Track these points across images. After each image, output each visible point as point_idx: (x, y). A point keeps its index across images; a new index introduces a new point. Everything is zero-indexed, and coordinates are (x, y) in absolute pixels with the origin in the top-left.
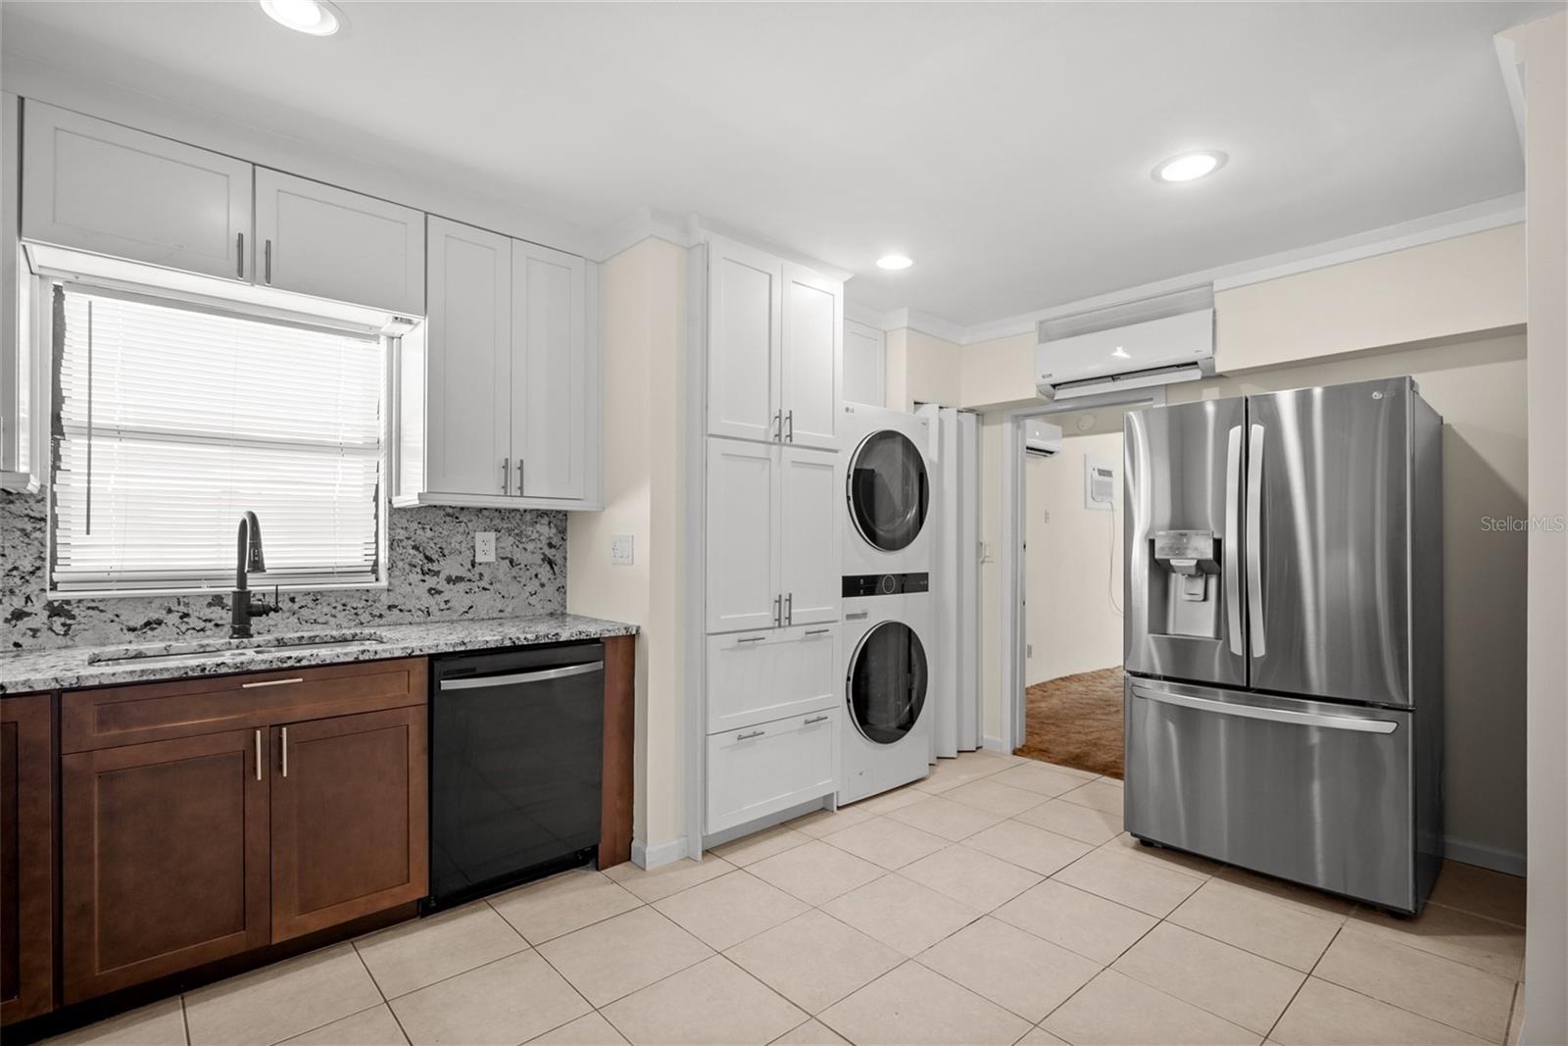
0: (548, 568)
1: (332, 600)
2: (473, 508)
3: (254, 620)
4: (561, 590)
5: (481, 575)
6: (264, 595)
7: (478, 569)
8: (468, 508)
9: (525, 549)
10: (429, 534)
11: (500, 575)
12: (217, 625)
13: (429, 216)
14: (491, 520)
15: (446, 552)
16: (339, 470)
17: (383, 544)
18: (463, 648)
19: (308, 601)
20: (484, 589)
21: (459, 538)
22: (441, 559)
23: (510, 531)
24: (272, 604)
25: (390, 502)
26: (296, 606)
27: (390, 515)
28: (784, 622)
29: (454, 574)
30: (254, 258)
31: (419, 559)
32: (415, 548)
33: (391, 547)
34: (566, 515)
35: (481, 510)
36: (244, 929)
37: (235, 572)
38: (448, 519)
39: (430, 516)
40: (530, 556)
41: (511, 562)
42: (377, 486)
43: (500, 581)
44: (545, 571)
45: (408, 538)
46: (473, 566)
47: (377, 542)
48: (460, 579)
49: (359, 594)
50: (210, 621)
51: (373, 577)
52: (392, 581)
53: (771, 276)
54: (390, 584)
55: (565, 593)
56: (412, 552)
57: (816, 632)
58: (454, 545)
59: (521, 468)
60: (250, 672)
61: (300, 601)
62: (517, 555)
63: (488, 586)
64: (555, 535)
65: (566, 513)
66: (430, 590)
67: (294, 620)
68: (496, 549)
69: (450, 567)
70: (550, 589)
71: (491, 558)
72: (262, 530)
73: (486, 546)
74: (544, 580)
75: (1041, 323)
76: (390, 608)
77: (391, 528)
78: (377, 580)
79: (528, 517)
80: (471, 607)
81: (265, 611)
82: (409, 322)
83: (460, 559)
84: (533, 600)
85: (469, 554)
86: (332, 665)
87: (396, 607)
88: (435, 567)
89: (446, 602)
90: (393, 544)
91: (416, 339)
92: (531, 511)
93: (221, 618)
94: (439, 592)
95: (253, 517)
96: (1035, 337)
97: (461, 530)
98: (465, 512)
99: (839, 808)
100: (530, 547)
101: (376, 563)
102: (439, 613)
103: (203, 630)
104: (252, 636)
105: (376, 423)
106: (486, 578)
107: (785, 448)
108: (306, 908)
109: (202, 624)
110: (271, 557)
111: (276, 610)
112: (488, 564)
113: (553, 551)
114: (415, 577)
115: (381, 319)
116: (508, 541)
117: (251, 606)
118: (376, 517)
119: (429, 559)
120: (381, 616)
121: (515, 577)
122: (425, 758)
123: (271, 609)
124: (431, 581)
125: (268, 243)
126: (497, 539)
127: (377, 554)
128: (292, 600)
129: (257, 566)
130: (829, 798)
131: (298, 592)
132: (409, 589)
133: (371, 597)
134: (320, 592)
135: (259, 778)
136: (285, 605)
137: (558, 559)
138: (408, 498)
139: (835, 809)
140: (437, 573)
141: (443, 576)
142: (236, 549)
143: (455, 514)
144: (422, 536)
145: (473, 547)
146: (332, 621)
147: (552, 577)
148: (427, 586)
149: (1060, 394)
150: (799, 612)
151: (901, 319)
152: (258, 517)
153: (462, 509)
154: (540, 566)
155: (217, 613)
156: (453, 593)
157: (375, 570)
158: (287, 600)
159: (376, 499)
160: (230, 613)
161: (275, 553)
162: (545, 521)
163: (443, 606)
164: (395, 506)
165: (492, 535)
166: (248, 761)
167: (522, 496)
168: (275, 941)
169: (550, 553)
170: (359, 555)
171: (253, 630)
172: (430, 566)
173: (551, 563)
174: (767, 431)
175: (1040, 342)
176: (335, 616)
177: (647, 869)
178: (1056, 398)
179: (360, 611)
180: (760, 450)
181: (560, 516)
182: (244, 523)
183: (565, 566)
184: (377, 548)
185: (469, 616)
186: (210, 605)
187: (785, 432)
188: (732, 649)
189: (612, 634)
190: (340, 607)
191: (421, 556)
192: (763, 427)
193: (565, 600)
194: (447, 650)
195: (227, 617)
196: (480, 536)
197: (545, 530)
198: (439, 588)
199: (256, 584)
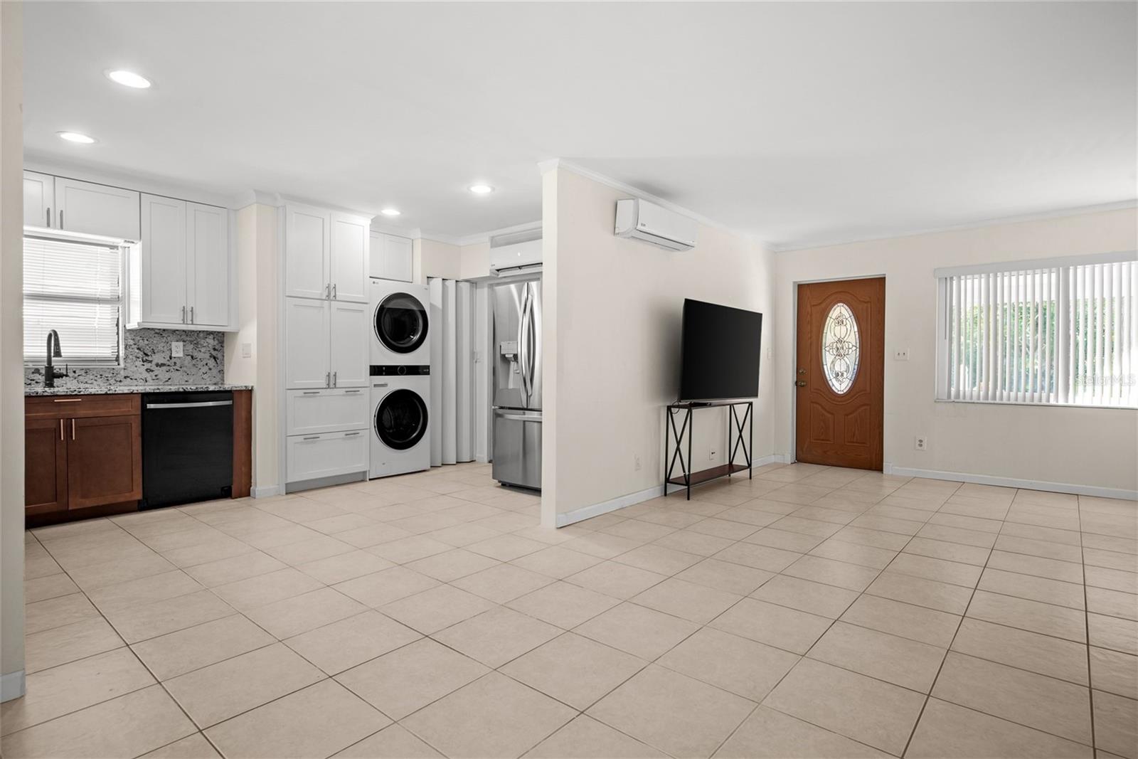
0: (213, 360)
1: (94, 373)
2: (170, 330)
3: (55, 380)
4: (221, 372)
5: (175, 363)
6: (60, 369)
7: (173, 360)
8: (167, 330)
9: (200, 351)
10: (146, 342)
11: (186, 363)
12: (37, 382)
13: (142, 194)
14: (181, 336)
15: (156, 351)
16: (99, 311)
17: (122, 347)
18: (158, 391)
19: (83, 372)
20: (177, 370)
21: (162, 344)
22: (153, 355)
23: (191, 342)
24: (65, 373)
25: (125, 326)
26: (76, 375)
27: (125, 333)
28: (332, 385)
29: (160, 362)
30: (55, 218)
31: (140, 354)
32: (138, 349)
33: (126, 348)
34: (223, 334)
35: (174, 331)
36: (56, 501)
37: (46, 359)
38: (156, 335)
39: (147, 334)
40: (203, 354)
41: (192, 357)
42: (118, 319)
43: (186, 367)
44: (211, 363)
45: (135, 344)
46: (171, 359)
47: (118, 346)
48: (163, 365)
49: (108, 371)
50: (33, 380)
51: (117, 363)
52: (127, 364)
53: (323, 219)
54: (125, 366)
55: (223, 373)
56: (137, 351)
57: (352, 391)
58: (160, 348)
59: (192, 311)
60: (57, 395)
61: (78, 373)
62: (195, 354)
63: (179, 369)
64: (217, 344)
65: (223, 333)
66: (147, 370)
67: (75, 381)
68: (184, 350)
69: (158, 358)
70: (215, 371)
71: (181, 355)
72: (60, 339)
73: (178, 349)
74: (211, 367)
75: (493, 237)
76: (125, 377)
77: (125, 339)
78: (119, 364)
79: (201, 335)
80: (169, 379)
81: (61, 376)
82: (133, 243)
83: (163, 355)
84: (205, 376)
85: (169, 353)
86: (94, 395)
87: (128, 377)
88: (150, 358)
89: (156, 376)
90: (126, 347)
91: (136, 251)
92: (203, 331)
93: (39, 379)
94: (153, 371)
95: (55, 333)
96: (489, 244)
97: (164, 341)
98: (166, 332)
99: (370, 480)
100: (203, 350)
101: (118, 356)
102: (152, 381)
103: (30, 384)
104: (54, 387)
105: (117, 288)
106: (178, 365)
107: (332, 302)
108: (84, 496)
109: (30, 382)
110: (65, 351)
111: (67, 376)
112: (179, 358)
113: (216, 352)
114: (139, 363)
115: (120, 242)
116: (190, 347)
117: (54, 374)
118: (118, 334)
119: (147, 355)
120: (120, 381)
121: (194, 365)
122: (140, 439)
123: (64, 375)
124: (147, 365)
125: (62, 211)
126: (184, 345)
127: (118, 352)
128: (74, 372)
129: (58, 354)
130: (364, 473)
131: (76, 368)
132: (136, 369)
133: (115, 372)
134: (89, 369)
135: (62, 439)
136: (71, 374)
137: (219, 356)
138: (133, 325)
139: (368, 480)
140: (151, 362)
141: (154, 363)
142: (46, 348)
143: (161, 333)
144: (141, 343)
145: (171, 350)
146: (95, 382)
147: (216, 365)
148: (145, 367)
149: (502, 274)
150: (340, 382)
151: (417, 234)
152: (58, 333)
153: (164, 330)
154: (209, 359)
155: (37, 377)
156: (158, 371)
157: (117, 359)
158: (72, 372)
159: (117, 325)
160: (44, 377)
161: (69, 349)
162: (211, 337)
163: (154, 378)
164: (128, 328)
165: (181, 344)
166: (57, 434)
167: (192, 324)
168: (70, 508)
169: (214, 353)
170: (110, 352)
171: (55, 384)
172: (147, 358)
173: (215, 358)
174: (321, 294)
175: (492, 247)
176: (96, 380)
177: (257, 497)
178: (500, 276)
179: (110, 379)
180: (318, 303)
181: (220, 335)
182: (50, 336)
183: (223, 360)
184: (118, 349)
185: (169, 383)
186: (33, 373)
187: (333, 294)
188: (301, 397)
189: (238, 389)
190: (99, 376)
191: (142, 353)
192: (319, 292)
193: (223, 377)
194: (150, 391)
195: (42, 379)
196: (174, 344)
197: (211, 342)
198: (152, 368)
199: (57, 364)
